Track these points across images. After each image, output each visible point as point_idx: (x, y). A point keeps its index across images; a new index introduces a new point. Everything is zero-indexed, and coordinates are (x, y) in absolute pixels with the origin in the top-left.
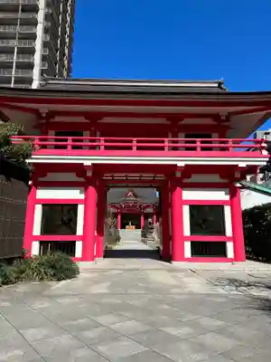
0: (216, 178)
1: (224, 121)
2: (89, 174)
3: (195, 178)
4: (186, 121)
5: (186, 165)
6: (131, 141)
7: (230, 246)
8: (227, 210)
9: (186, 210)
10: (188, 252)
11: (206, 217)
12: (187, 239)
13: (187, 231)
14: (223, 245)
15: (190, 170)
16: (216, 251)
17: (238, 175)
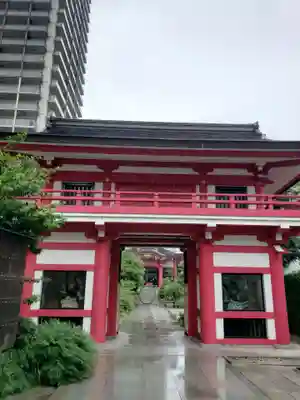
0: (252, 241)
1: (260, 172)
2: (101, 234)
3: (229, 240)
4: (218, 172)
5: (218, 226)
6: (152, 196)
7: (271, 325)
8: (267, 279)
9: (218, 279)
12: (219, 315)
13: (219, 307)
15: (221, 231)
17: (279, 238)
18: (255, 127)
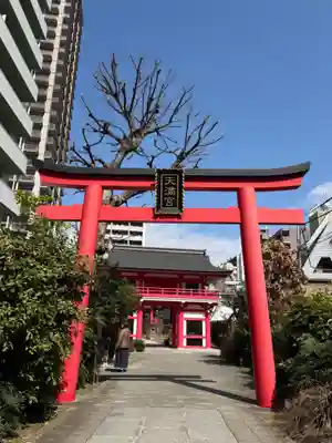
0: (199, 307)
3: (189, 307)
4: (186, 277)
5: (186, 302)
6: (161, 290)
7: (204, 341)
8: (204, 323)
9: (185, 322)
10: (185, 344)
11: (194, 326)
12: (185, 337)
13: (185, 334)
14: (201, 340)
15: (187, 304)
16: (197, 343)
18: (204, 252)
